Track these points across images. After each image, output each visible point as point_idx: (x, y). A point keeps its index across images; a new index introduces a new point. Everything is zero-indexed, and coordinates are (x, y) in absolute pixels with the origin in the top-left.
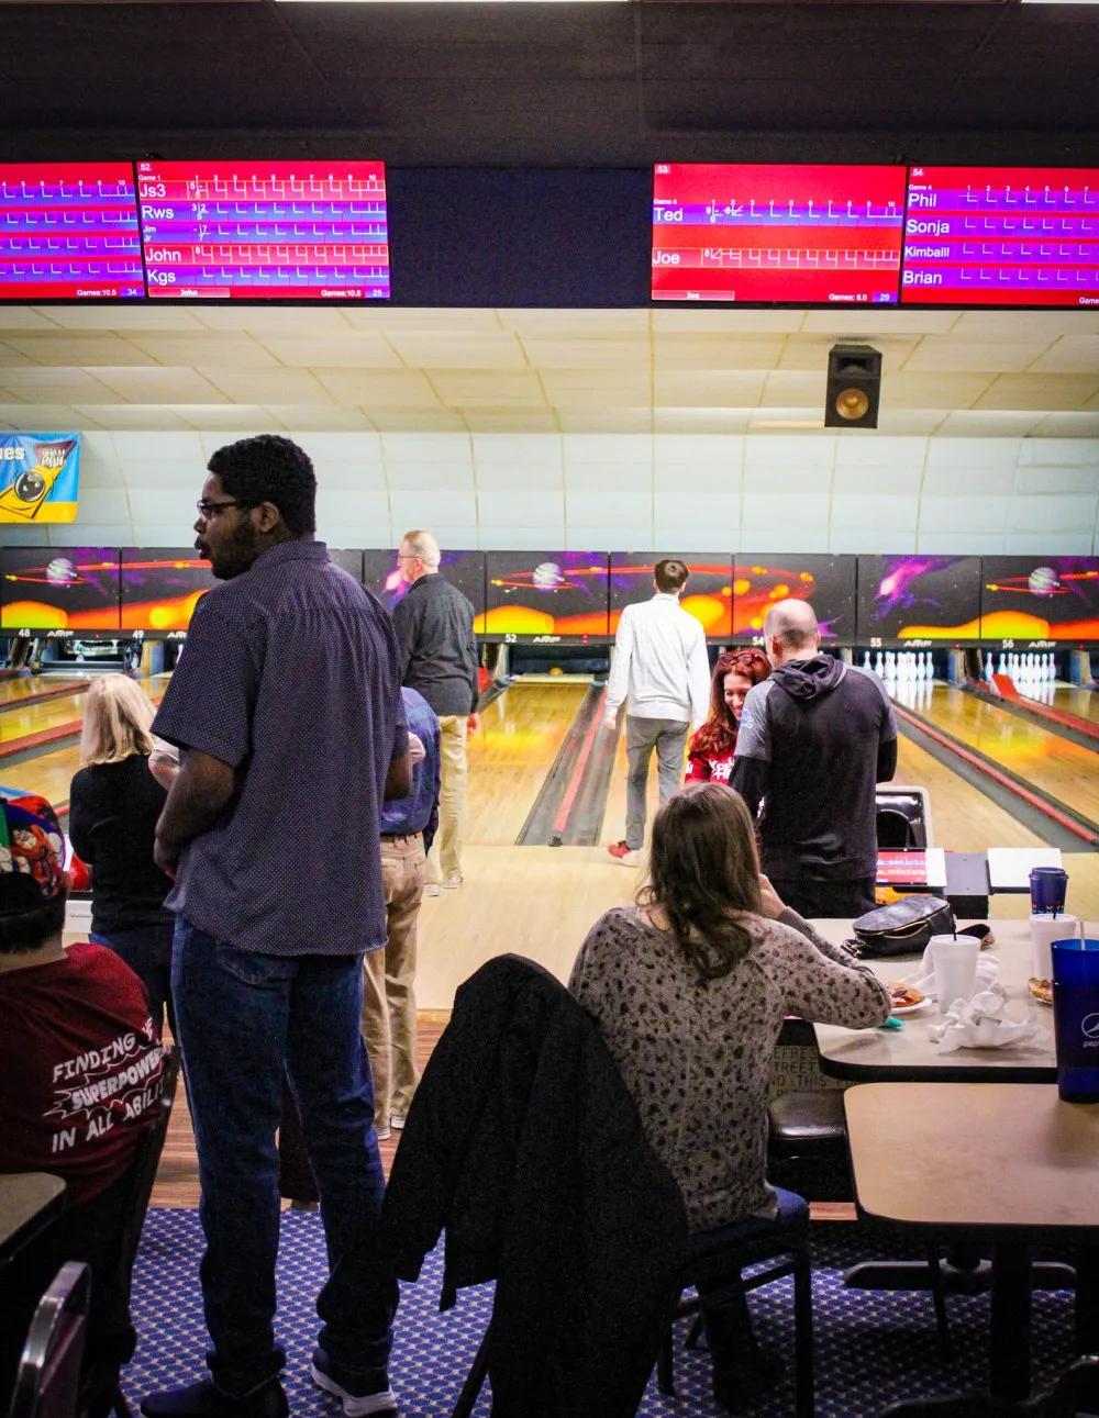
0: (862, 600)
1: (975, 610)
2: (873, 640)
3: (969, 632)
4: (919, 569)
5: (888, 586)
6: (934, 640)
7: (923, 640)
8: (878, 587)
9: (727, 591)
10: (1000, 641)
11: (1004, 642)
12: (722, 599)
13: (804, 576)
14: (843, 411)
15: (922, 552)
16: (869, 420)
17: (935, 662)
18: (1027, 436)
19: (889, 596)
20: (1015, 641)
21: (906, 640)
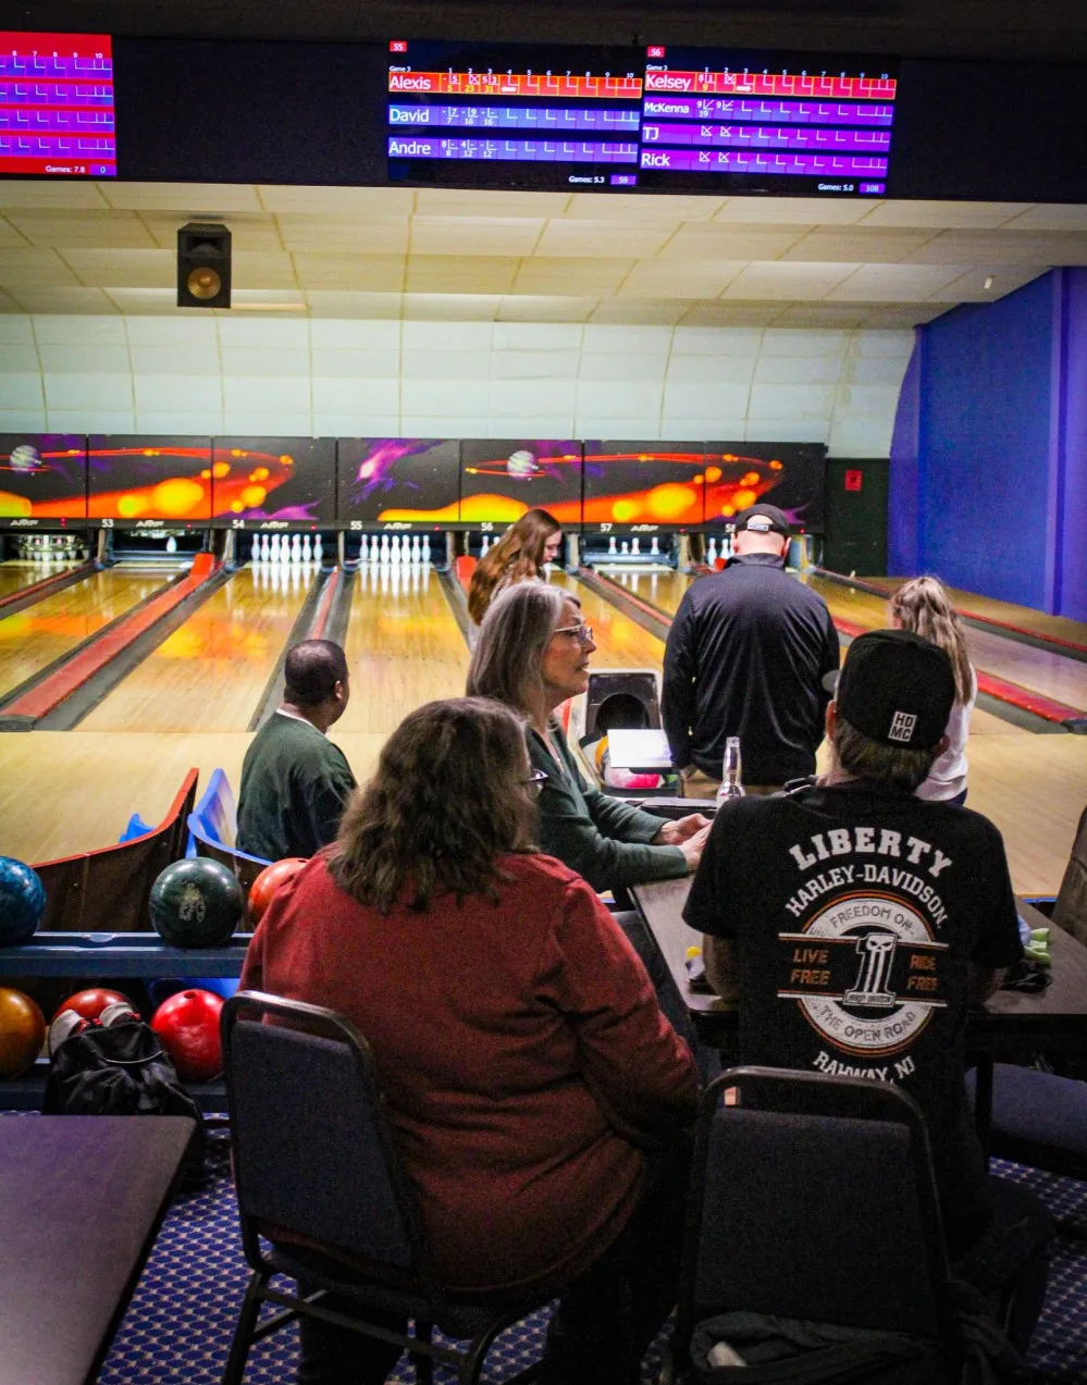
0: (343, 483)
1: (456, 492)
2: (353, 523)
3: (448, 515)
4: (398, 452)
5: (368, 469)
6: (414, 523)
7: (404, 522)
8: (357, 472)
9: (206, 474)
10: (479, 524)
11: (483, 525)
12: (203, 483)
13: (284, 460)
14: (195, 290)
15: (405, 435)
16: (222, 300)
17: (431, 545)
18: (496, 321)
19: (368, 480)
20: (494, 524)
21: (385, 523)
